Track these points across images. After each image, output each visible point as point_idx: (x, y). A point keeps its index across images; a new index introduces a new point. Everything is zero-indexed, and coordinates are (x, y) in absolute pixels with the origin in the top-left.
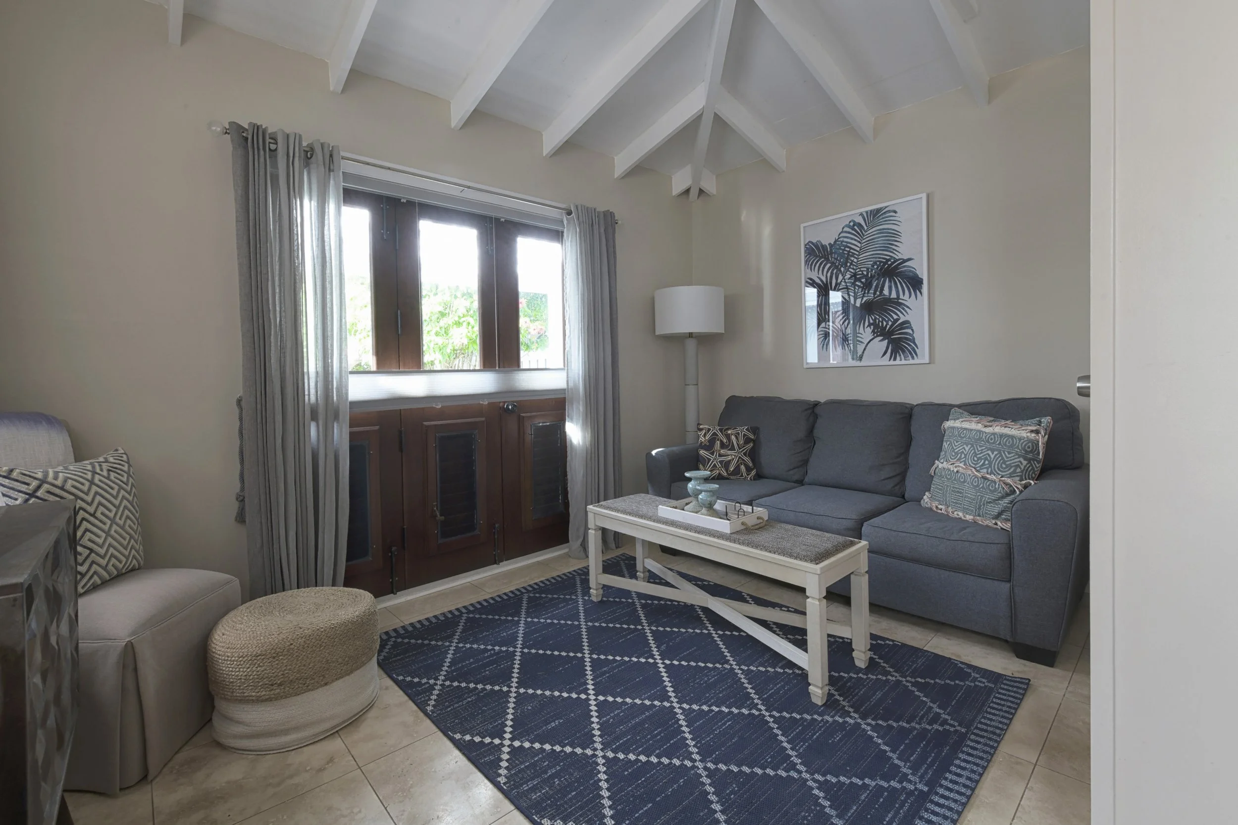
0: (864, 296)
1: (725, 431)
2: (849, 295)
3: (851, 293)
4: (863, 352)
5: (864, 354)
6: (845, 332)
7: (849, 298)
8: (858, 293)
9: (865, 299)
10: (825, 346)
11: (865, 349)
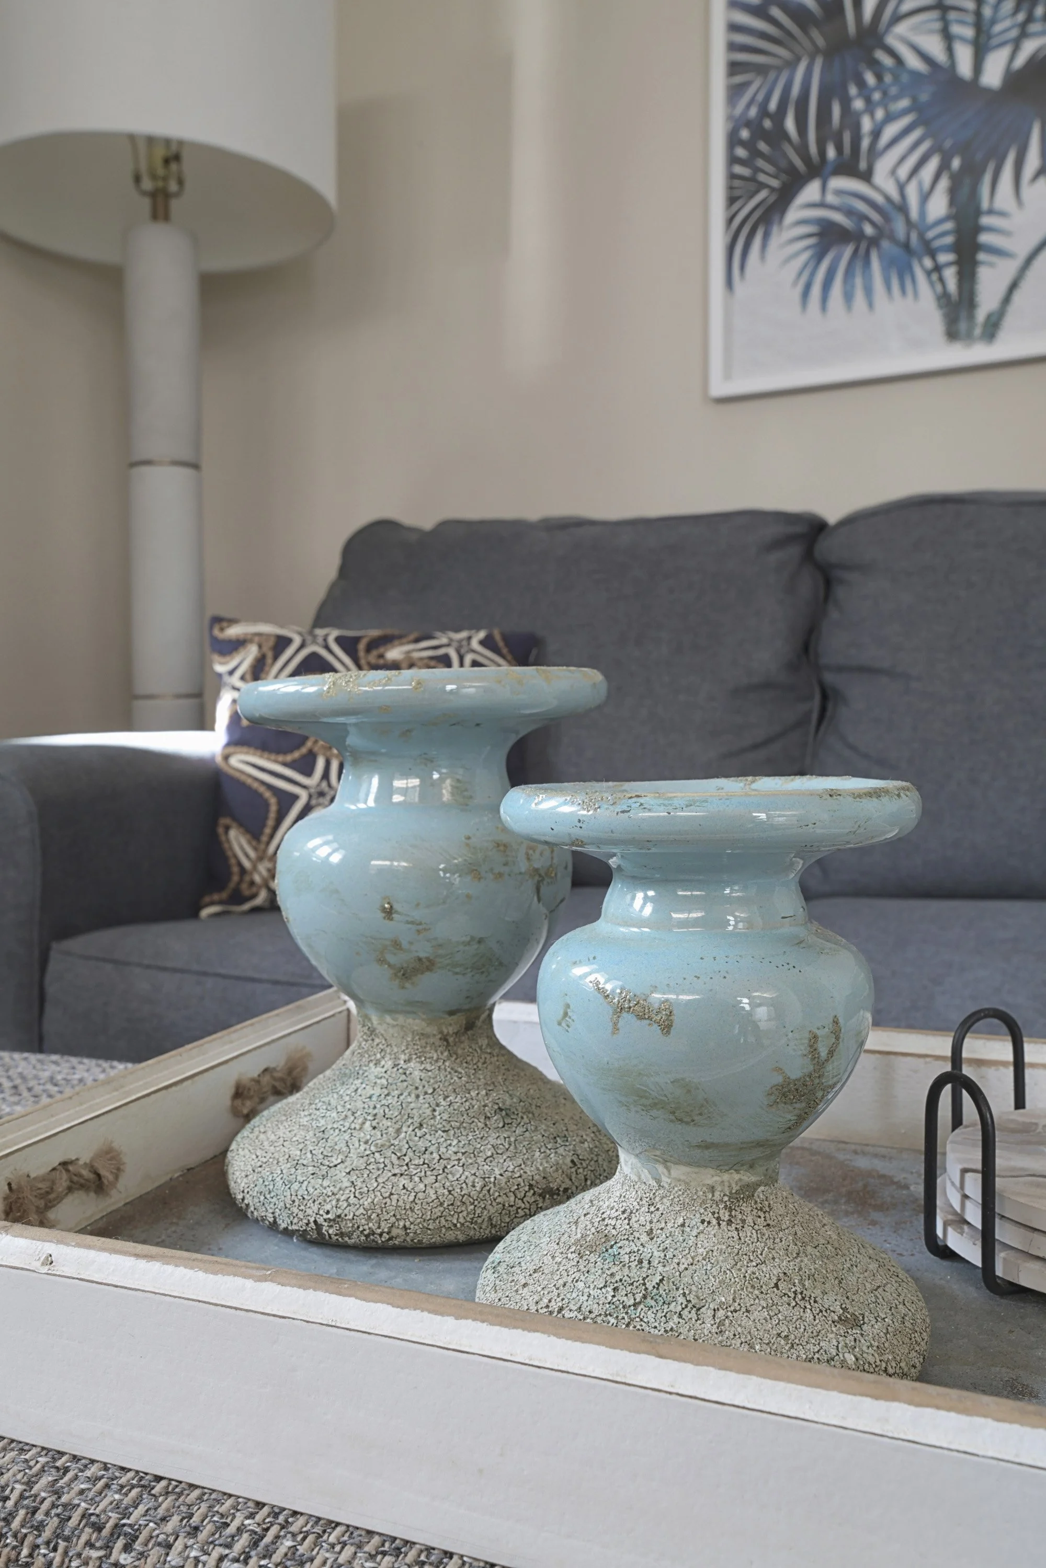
0: (1024, 34)
1: (369, 649)
2: (948, 38)
3: (956, 29)
4: (1007, 300)
5: (1012, 309)
6: (923, 213)
7: (950, 51)
8: (993, 22)
9: (1029, 47)
10: (816, 290)
11: (1014, 286)
